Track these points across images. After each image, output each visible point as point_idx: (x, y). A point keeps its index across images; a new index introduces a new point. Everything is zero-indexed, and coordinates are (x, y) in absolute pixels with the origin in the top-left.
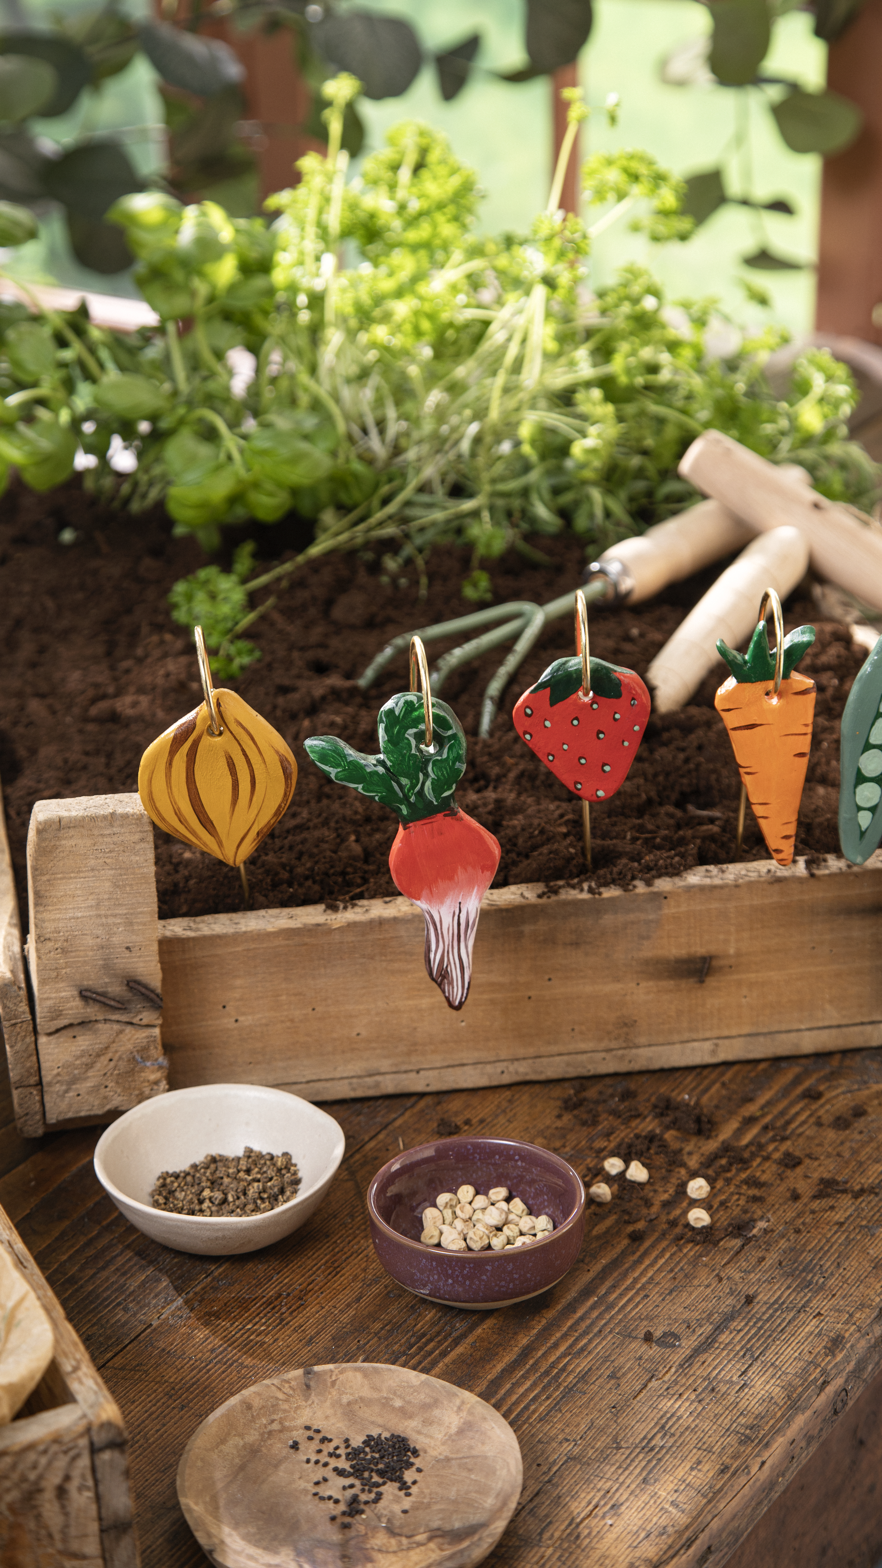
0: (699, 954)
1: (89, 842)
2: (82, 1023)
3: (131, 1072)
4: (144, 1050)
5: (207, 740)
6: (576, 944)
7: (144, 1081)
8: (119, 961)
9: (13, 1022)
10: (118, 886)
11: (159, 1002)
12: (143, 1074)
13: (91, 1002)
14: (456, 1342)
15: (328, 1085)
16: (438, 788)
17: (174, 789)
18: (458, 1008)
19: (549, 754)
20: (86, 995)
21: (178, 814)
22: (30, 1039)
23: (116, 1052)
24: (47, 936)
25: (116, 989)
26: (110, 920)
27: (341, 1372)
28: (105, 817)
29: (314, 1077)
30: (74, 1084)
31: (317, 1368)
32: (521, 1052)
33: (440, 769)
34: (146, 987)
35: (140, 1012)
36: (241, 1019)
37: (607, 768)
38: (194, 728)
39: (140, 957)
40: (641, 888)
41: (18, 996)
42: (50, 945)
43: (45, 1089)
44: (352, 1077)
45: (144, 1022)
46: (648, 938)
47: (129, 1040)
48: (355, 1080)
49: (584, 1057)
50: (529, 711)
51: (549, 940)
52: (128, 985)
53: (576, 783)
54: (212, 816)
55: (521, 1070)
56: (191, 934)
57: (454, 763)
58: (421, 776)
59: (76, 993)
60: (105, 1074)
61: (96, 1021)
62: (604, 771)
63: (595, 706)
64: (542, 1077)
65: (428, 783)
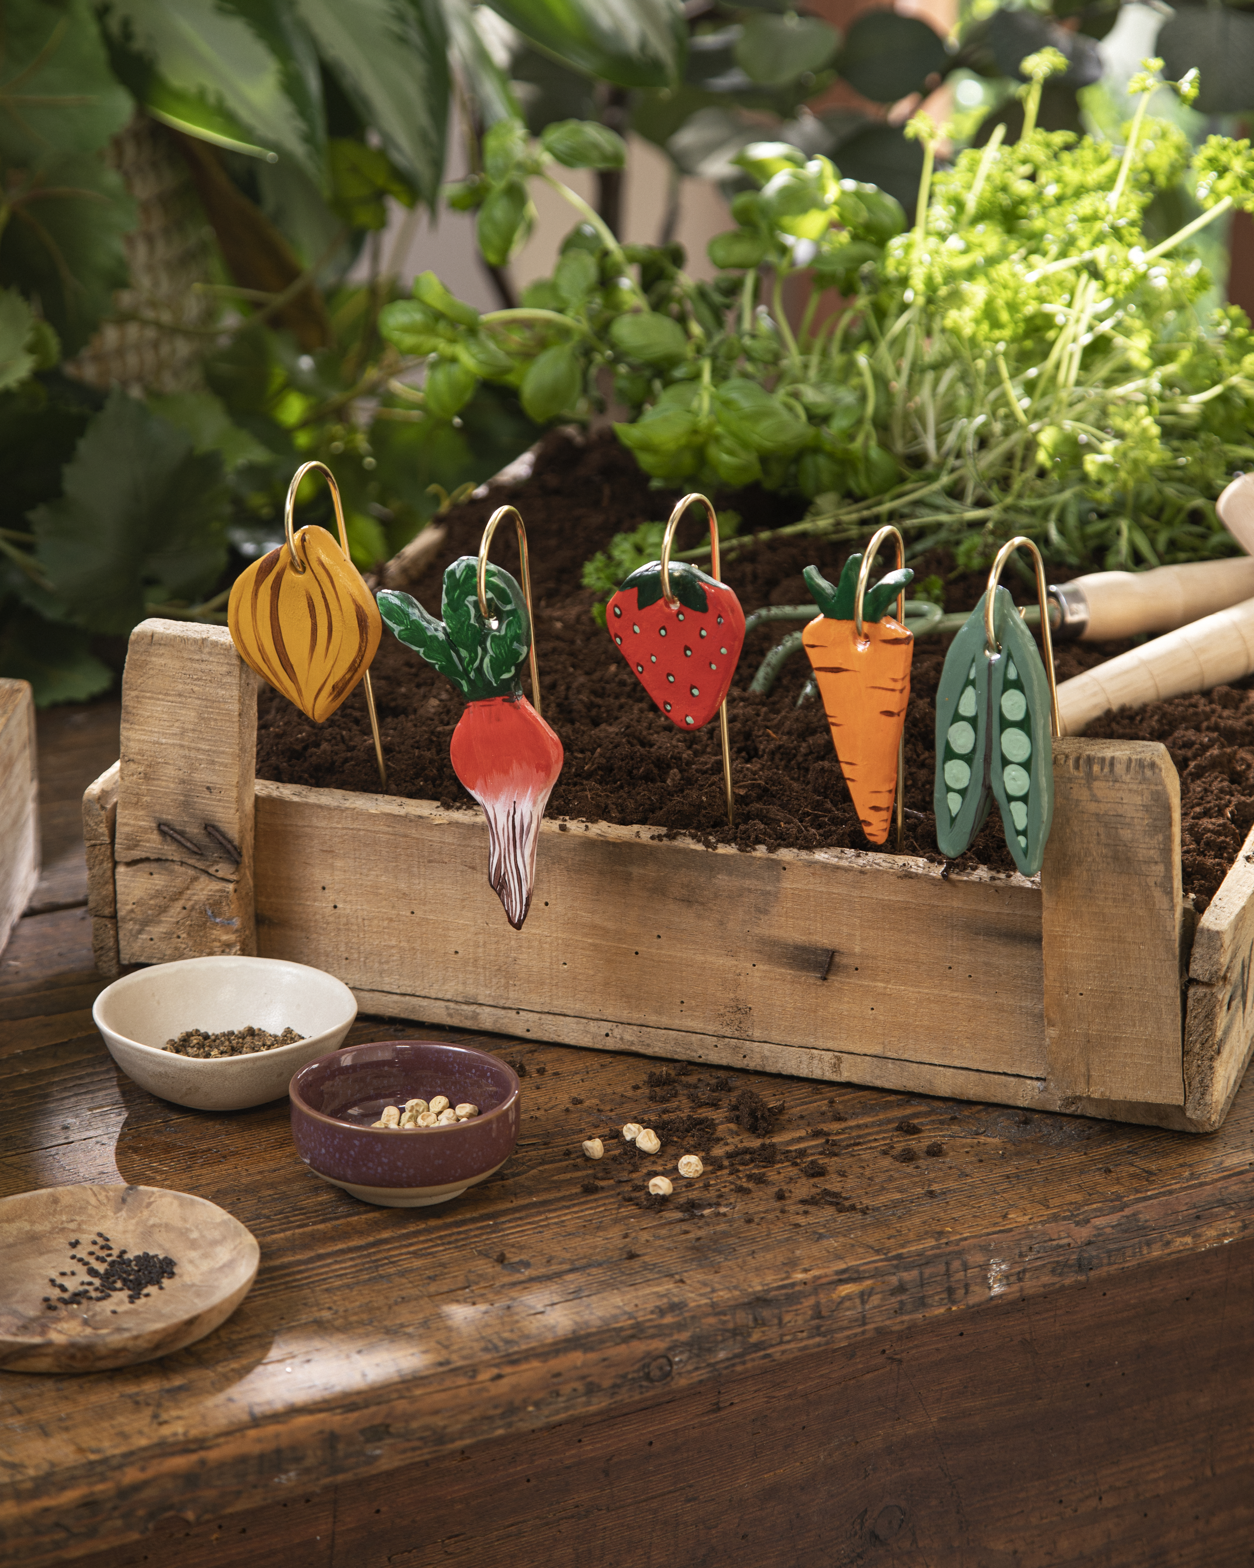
0: (819, 944)
1: (178, 664)
2: (158, 860)
3: (203, 926)
4: (215, 905)
5: (290, 576)
6: (688, 902)
7: (215, 940)
8: (199, 800)
9: (93, 842)
10: (203, 719)
11: (236, 856)
12: (215, 932)
13: (169, 839)
14: (323, 1221)
15: (425, 1003)
16: (498, 666)
17: (259, 623)
18: (518, 926)
19: (638, 665)
20: (164, 829)
21: (261, 650)
22: (108, 865)
23: (189, 899)
24: (131, 756)
25: (194, 830)
26: (193, 754)
27: (161, 1196)
28: (195, 641)
29: (409, 991)
30: (147, 925)
31: (142, 1188)
32: (625, 1015)
33: (498, 646)
34: (223, 835)
35: (215, 862)
36: (340, 905)
37: (696, 692)
38: (278, 560)
39: (219, 800)
40: (761, 851)
41: (99, 815)
42: (133, 766)
43: (120, 924)
44: (448, 1001)
45: (220, 874)
46: (766, 912)
47: (202, 890)
48: (452, 1005)
49: (694, 1038)
50: (617, 611)
51: (658, 890)
52: (205, 828)
53: (666, 703)
54: (293, 660)
55: (627, 1037)
56: (296, 799)
57: (511, 643)
58: (479, 650)
59: (154, 825)
60: (178, 922)
61: (172, 861)
62: (692, 694)
63: (681, 617)
64: (649, 1051)
65: (487, 660)
